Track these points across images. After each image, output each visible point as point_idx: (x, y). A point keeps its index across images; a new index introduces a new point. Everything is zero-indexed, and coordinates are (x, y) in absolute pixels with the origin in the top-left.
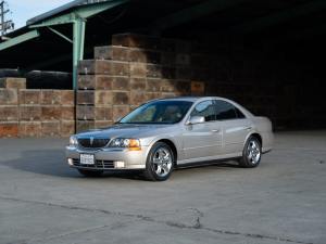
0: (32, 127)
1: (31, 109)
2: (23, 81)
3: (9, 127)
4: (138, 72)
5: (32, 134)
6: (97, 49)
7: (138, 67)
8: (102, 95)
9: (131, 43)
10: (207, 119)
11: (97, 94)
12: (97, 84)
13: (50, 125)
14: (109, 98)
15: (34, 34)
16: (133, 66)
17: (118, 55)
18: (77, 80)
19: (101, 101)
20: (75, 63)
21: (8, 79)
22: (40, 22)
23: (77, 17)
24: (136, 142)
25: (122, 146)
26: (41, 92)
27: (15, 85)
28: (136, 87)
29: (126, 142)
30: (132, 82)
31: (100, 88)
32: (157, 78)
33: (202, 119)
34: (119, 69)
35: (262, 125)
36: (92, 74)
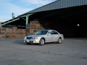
0: (18, 36)
1: (18, 33)
2: (16, 27)
3: (13, 36)
4: (38, 26)
5: (18, 37)
6: (30, 22)
7: (38, 25)
8: (31, 30)
9: (37, 21)
10: (51, 34)
11: (30, 30)
12: (30, 28)
13: (21, 36)
14: (32, 31)
15: (19, 19)
16: (37, 25)
17: (35, 23)
18: (27, 27)
19: (31, 32)
20: (26, 24)
21: (14, 27)
22: (20, 16)
23: (27, 16)
24: (37, 38)
25: (35, 38)
26: (20, 30)
27: (15, 28)
28: (38, 29)
29: (36, 38)
30: (37, 28)
31: (31, 29)
32: (42, 27)
33: (50, 34)
34: (35, 25)
35: (61, 36)
36: (29, 26)
